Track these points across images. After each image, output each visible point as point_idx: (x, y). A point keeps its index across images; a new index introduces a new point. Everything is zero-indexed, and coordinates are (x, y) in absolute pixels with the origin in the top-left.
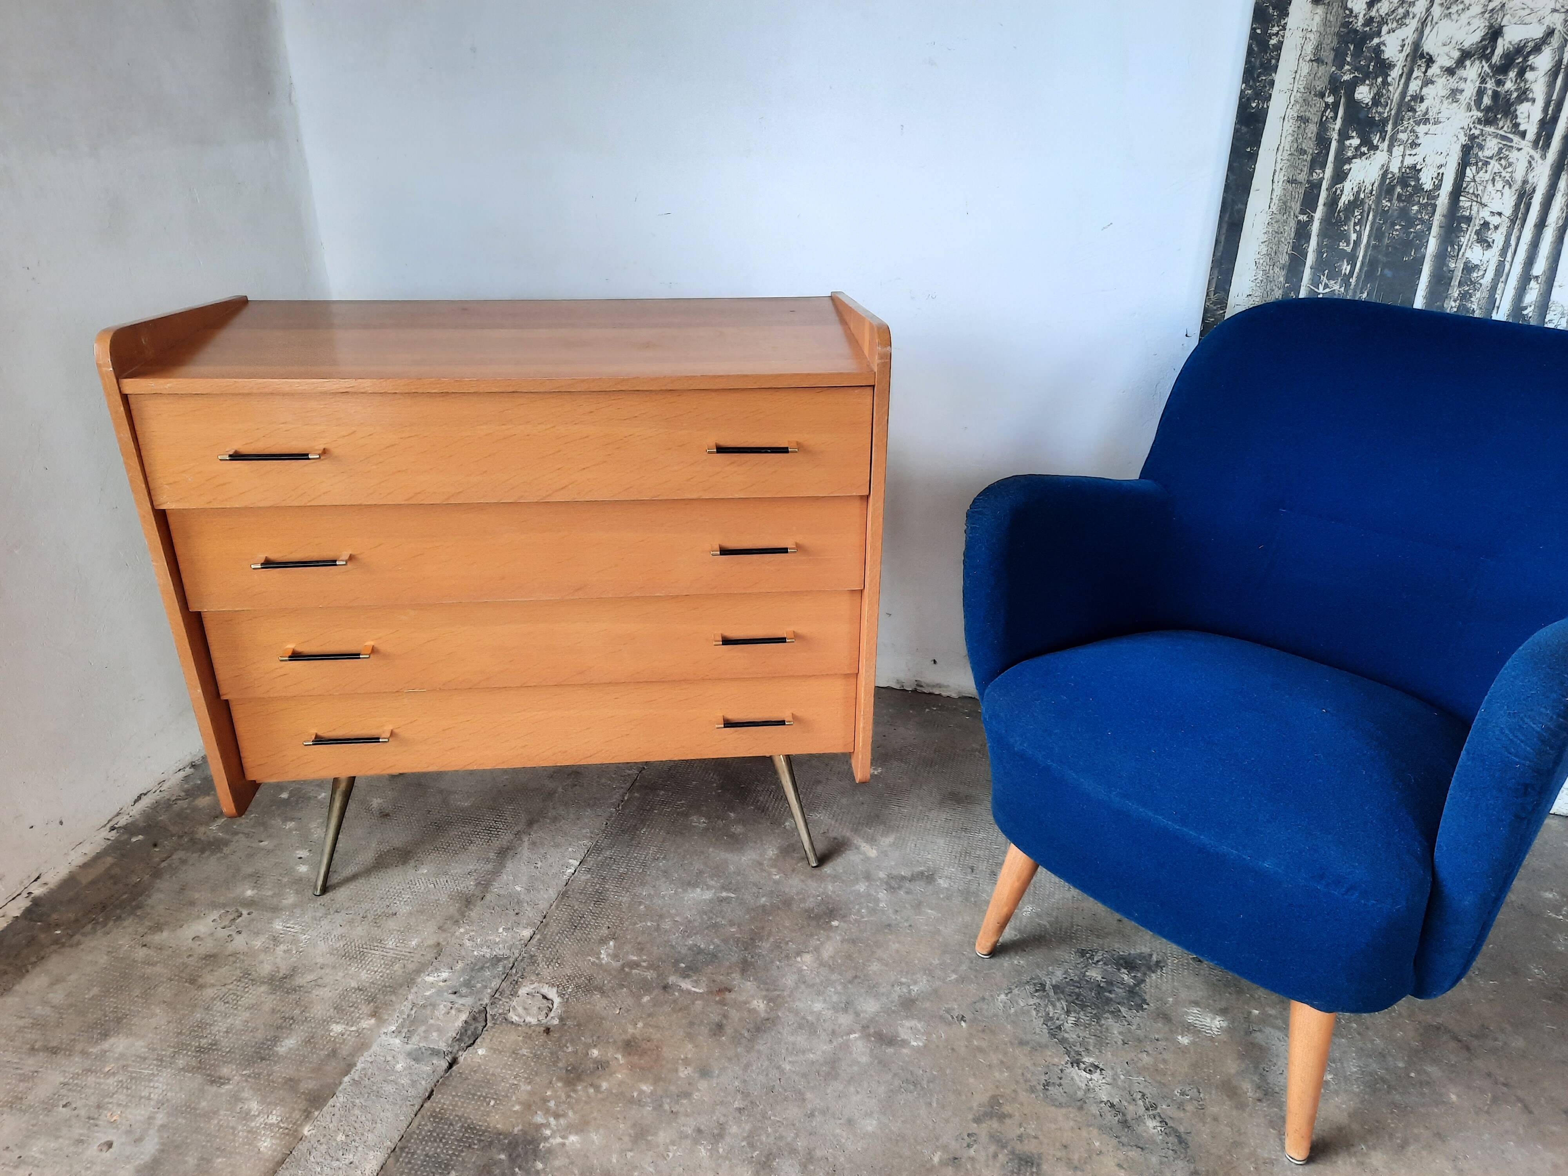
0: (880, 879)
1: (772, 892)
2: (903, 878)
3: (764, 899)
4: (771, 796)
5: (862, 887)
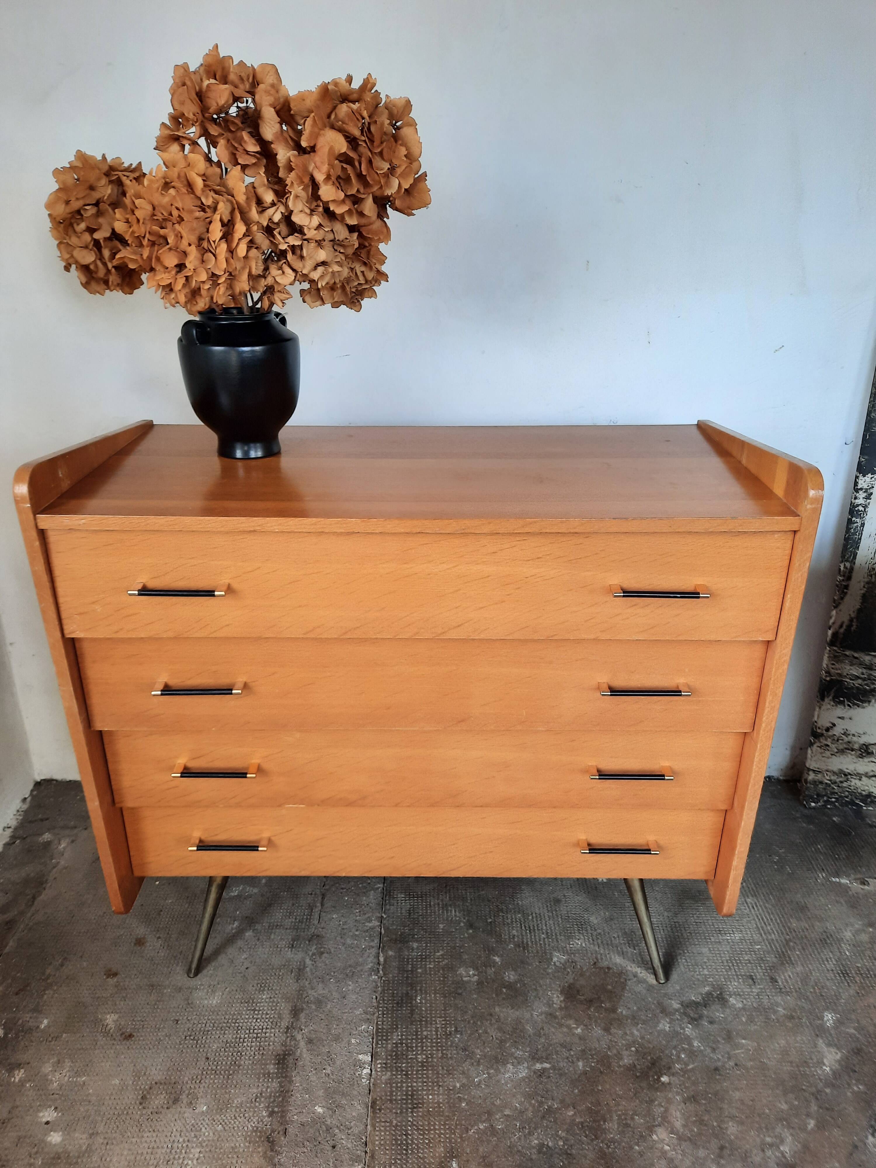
0: (677, 1010)
1: (583, 1051)
2: (697, 1004)
3: (580, 1064)
4: (523, 928)
5: (665, 1025)
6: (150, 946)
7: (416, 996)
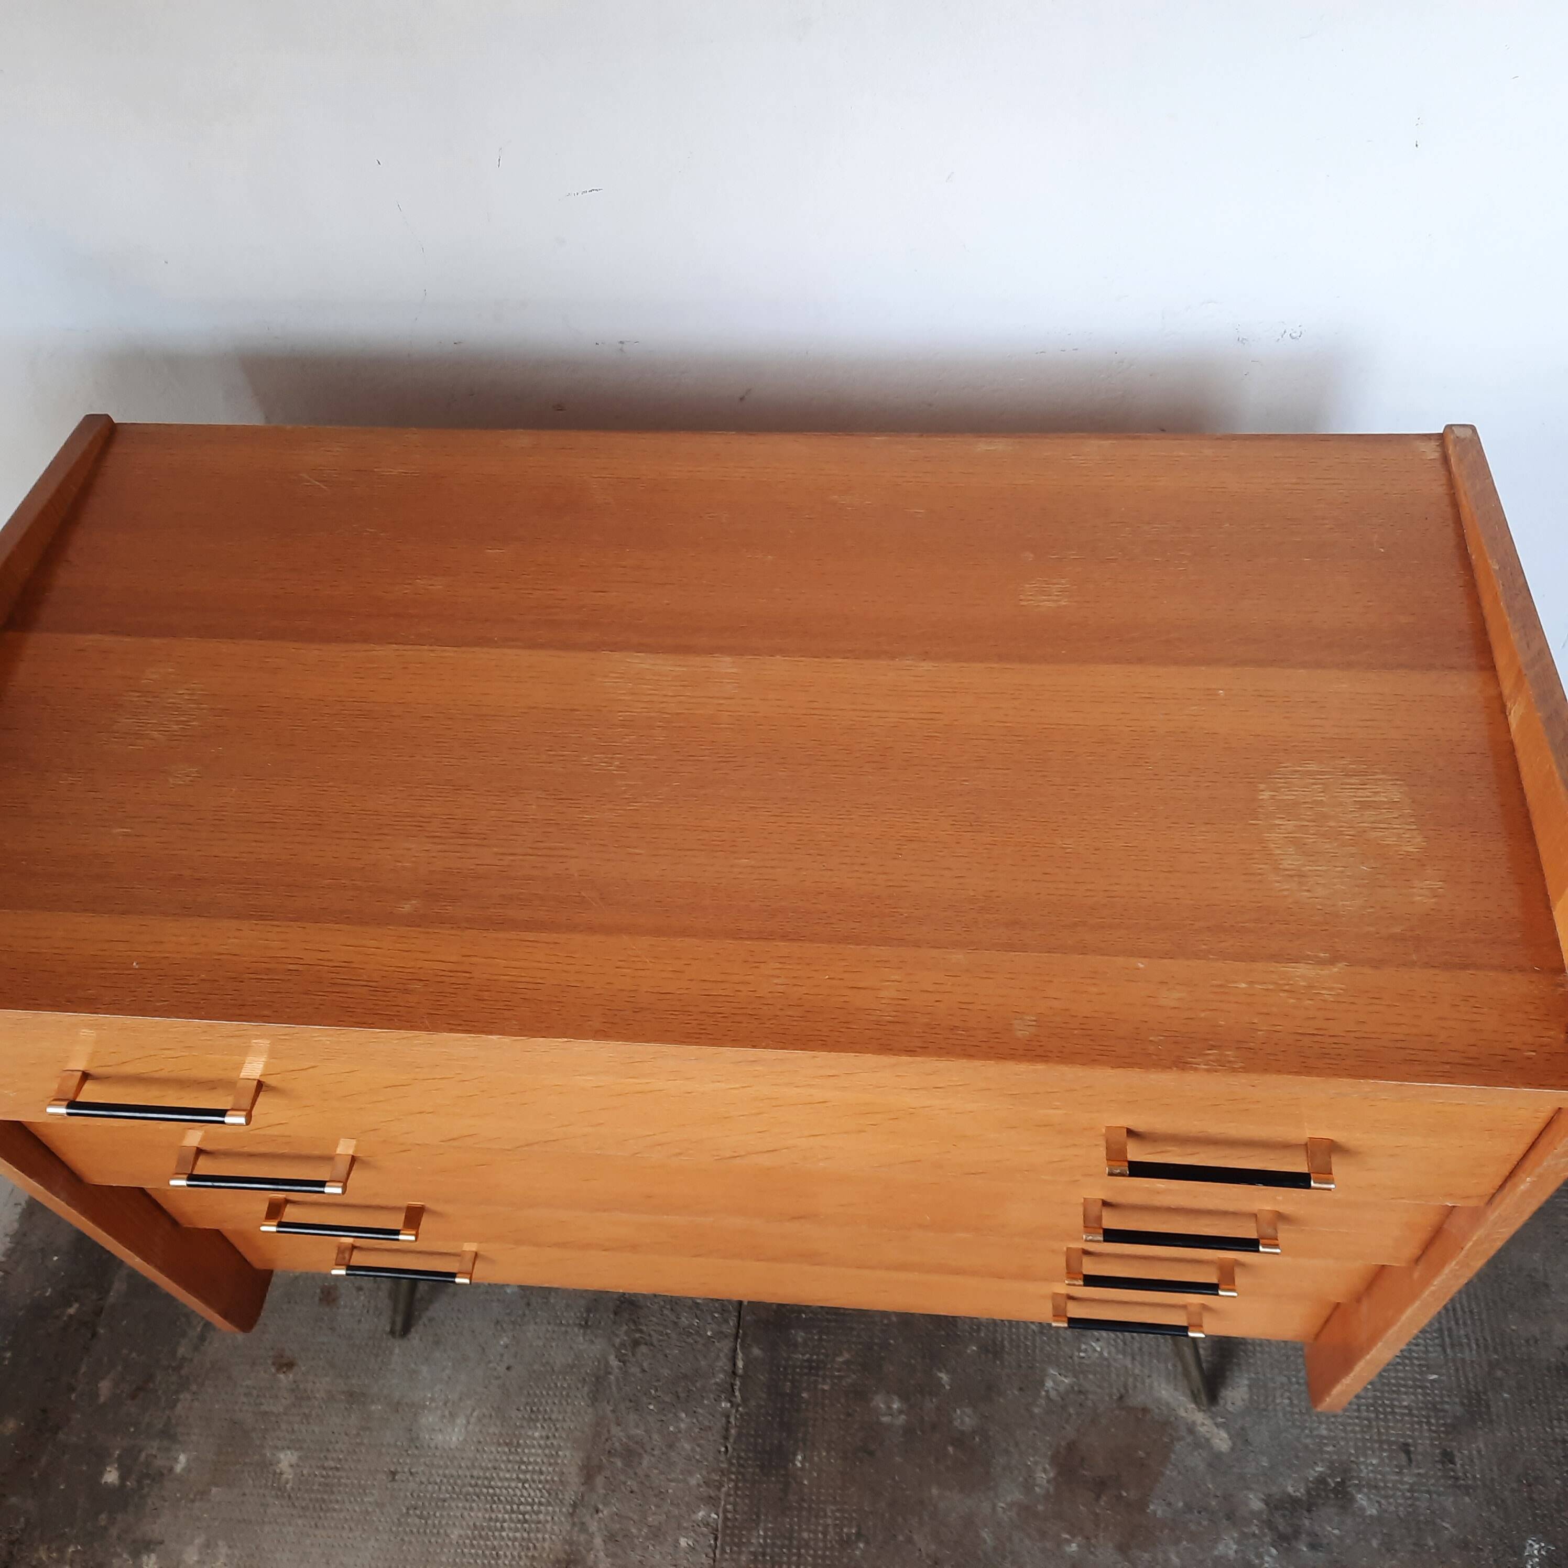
2: (1294, 1503)
5: (1228, 1547)
6: (345, 1306)
7: (795, 1455)
